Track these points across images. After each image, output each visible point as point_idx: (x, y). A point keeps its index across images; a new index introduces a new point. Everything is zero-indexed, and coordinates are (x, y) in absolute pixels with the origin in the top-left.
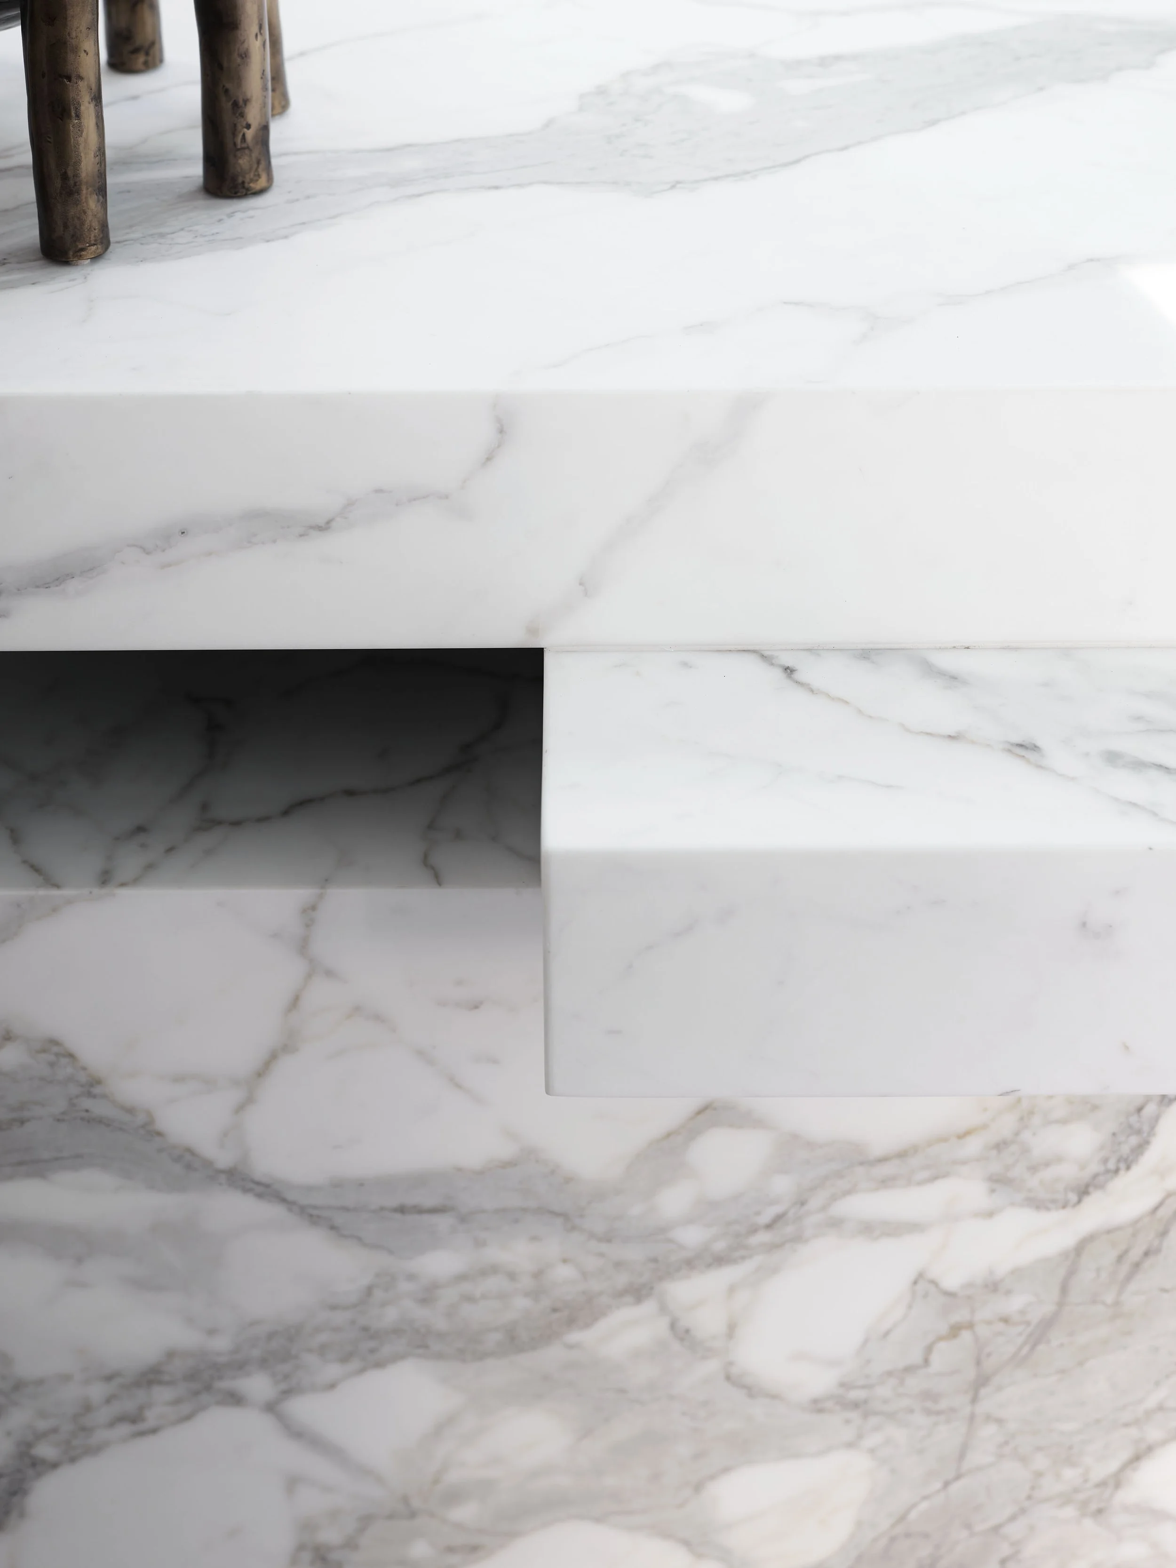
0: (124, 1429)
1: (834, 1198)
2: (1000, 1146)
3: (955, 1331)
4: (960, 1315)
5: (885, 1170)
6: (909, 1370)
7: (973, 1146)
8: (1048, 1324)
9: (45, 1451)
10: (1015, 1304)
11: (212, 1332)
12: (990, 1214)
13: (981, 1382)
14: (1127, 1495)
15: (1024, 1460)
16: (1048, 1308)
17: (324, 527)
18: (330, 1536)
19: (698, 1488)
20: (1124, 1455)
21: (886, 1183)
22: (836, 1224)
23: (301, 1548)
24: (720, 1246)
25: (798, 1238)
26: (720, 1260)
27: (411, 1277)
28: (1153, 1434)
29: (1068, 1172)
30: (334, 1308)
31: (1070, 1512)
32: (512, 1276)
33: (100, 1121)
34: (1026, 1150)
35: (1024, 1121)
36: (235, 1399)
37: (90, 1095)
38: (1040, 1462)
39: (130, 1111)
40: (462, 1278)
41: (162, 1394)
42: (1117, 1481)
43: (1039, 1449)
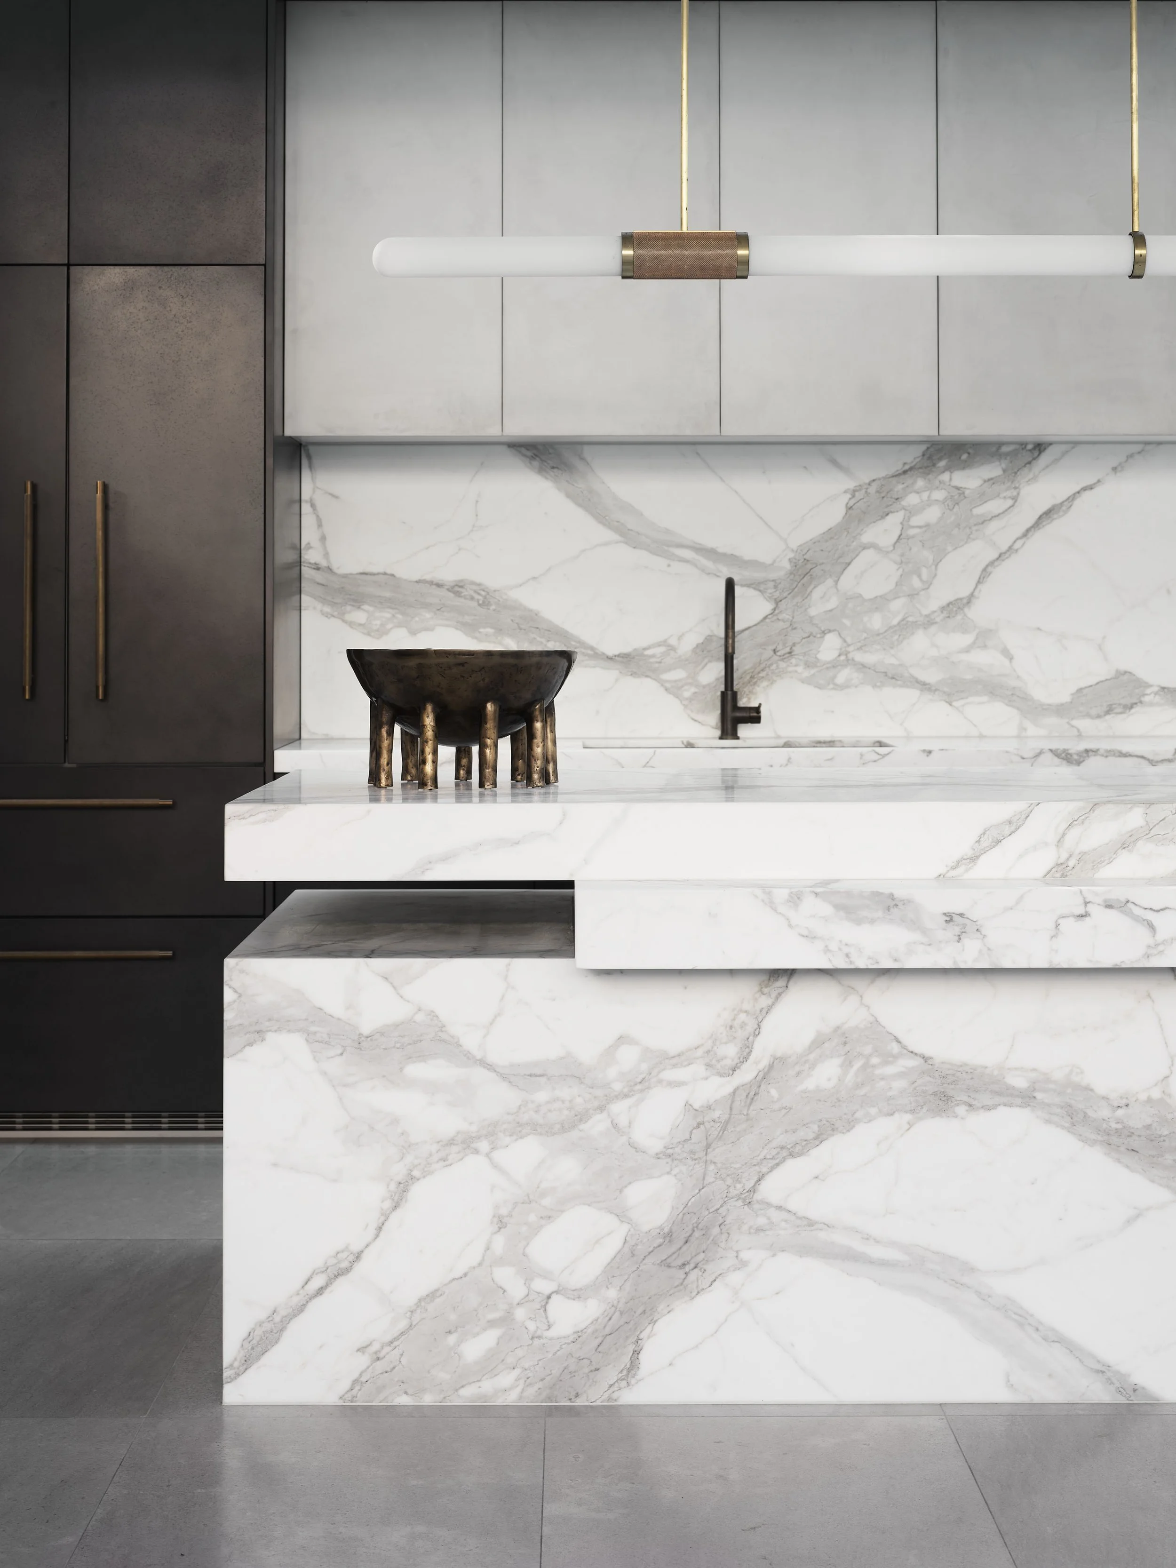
0: (442, 1163)
1: (659, 1072)
2: (708, 1052)
3: (699, 1125)
4: (699, 1119)
5: (674, 1061)
6: (685, 1141)
7: (700, 1052)
8: (727, 1122)
9: (416, 1173)
10: (716, 1114)
11: (471, 1123)
12: (707, 1079)
13: (708, 1146)
14: (757, 1196)
15: (723, 1180)
16: (727, 1116)
17: (517, 843)
18: (504, 1211)
19: (621, 1191)
20: (756, 1178)
21: (675, 1066)
22: (660, 1082)
23: (494, 1216)
24: (626, 1090)
25: (649, 1088)
26: (626, 1096)
27: (533, 1102)
28: (764, 1170)
29: (728, 1062)
30: (508, 1114)
31: (740, 1203)
32: (563, 1102)
33: (444, 1041)
34: (716, 1054)
35: (714, 1043)
36: (477, 1152)
37: (442, 1031)
38: (729, 1181)
39: (453, 1037)
40: (548, 1102)
41: (454, 1149)
42: (753, 1190)
43: (728, 1175)
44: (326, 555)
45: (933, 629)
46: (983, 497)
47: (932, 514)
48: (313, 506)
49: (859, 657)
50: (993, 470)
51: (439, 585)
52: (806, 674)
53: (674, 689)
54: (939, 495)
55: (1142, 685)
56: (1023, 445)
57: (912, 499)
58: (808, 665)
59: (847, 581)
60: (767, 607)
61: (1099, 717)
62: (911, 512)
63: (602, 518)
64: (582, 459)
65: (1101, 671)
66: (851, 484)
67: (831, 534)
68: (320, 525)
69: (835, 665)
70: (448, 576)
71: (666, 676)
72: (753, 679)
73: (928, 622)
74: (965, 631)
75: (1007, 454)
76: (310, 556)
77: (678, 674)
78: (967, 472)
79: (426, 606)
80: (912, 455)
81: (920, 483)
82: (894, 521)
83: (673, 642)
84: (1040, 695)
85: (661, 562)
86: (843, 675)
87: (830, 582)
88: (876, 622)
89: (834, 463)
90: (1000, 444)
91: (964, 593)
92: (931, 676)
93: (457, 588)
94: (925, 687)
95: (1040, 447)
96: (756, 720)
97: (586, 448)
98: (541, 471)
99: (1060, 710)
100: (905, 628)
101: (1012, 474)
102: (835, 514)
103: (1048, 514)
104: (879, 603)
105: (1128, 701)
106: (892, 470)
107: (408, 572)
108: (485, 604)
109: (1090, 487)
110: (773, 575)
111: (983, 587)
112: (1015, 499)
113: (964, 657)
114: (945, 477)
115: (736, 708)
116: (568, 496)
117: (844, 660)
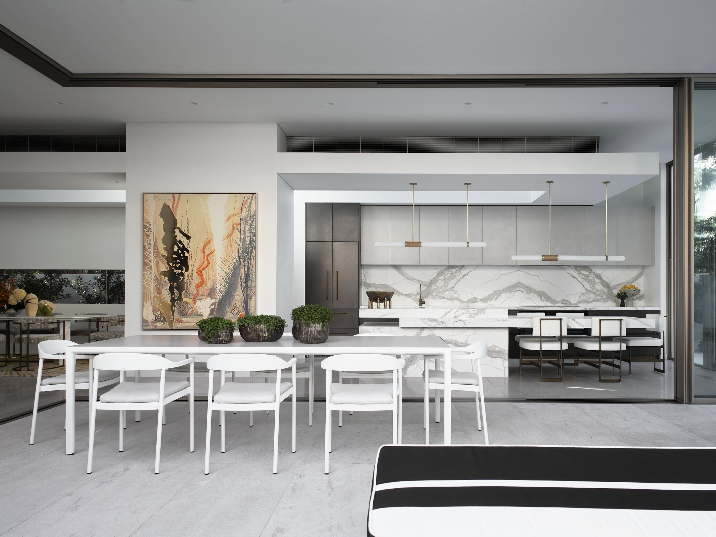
44: (366, 280)
45: (448, 291)
46: (456, 273)
47: (449, 275)
48: (364, 274)
49: (438, 295)
50: (457, 269)
51: (381, 285)
52: (431, 297)
53: (413, 299)
54: (449, 273)
55: (477, 299)
56: (461, 266)
57: (446, 273)
58: (431, 296)
59: (437, 284)
60: (426, 288)
61: (471, 303)
62: (446, 275)
63: (403, 276)
64: (401, 267)
65: (472, 297)
66: (438, 271)
67: (435, 278)
68: (365, 276)
69: (435, 296)
70: (382, 283)
71: (412, 297)
72: (424, 298)
73: (448, 290)
74: (453, 291)
75: (459, 267)
76: (364, 281)
77: (414, 297)
78: (454, 269)
79: (379, 288)
80: (446, 267)
81: (447, 271)
82: (443, 276)
83: (413, 292)
84: (463, 300)
85: (412, 282)
86: (436, 297)
87: (435, 285)
88: (441, 290)
89: (435, 268)
90: (458, 266)
91: (453, 286)
92: (449, 297)
93: (383, 285)
94: (447, 299)
95: (464, 266)
96: (424, 303)
97: (401, 266)
98: (395, 269)
99: (466, 302)
100: (445, 291)
101: (460, 270)
102: (435, 275)
103: (465, 275)
104: (441, 287)
105: (475, 301)
106: (443, 269)
107: (377, 283)
108: (387, 287)
109: (470, 272)
110: (427, 284)
111: (456, 285)
112: (460, 273)
113: (453, 295)
114: (450, 270)
115: (421, 301)
116: (399, 272)
117: (436, 295)
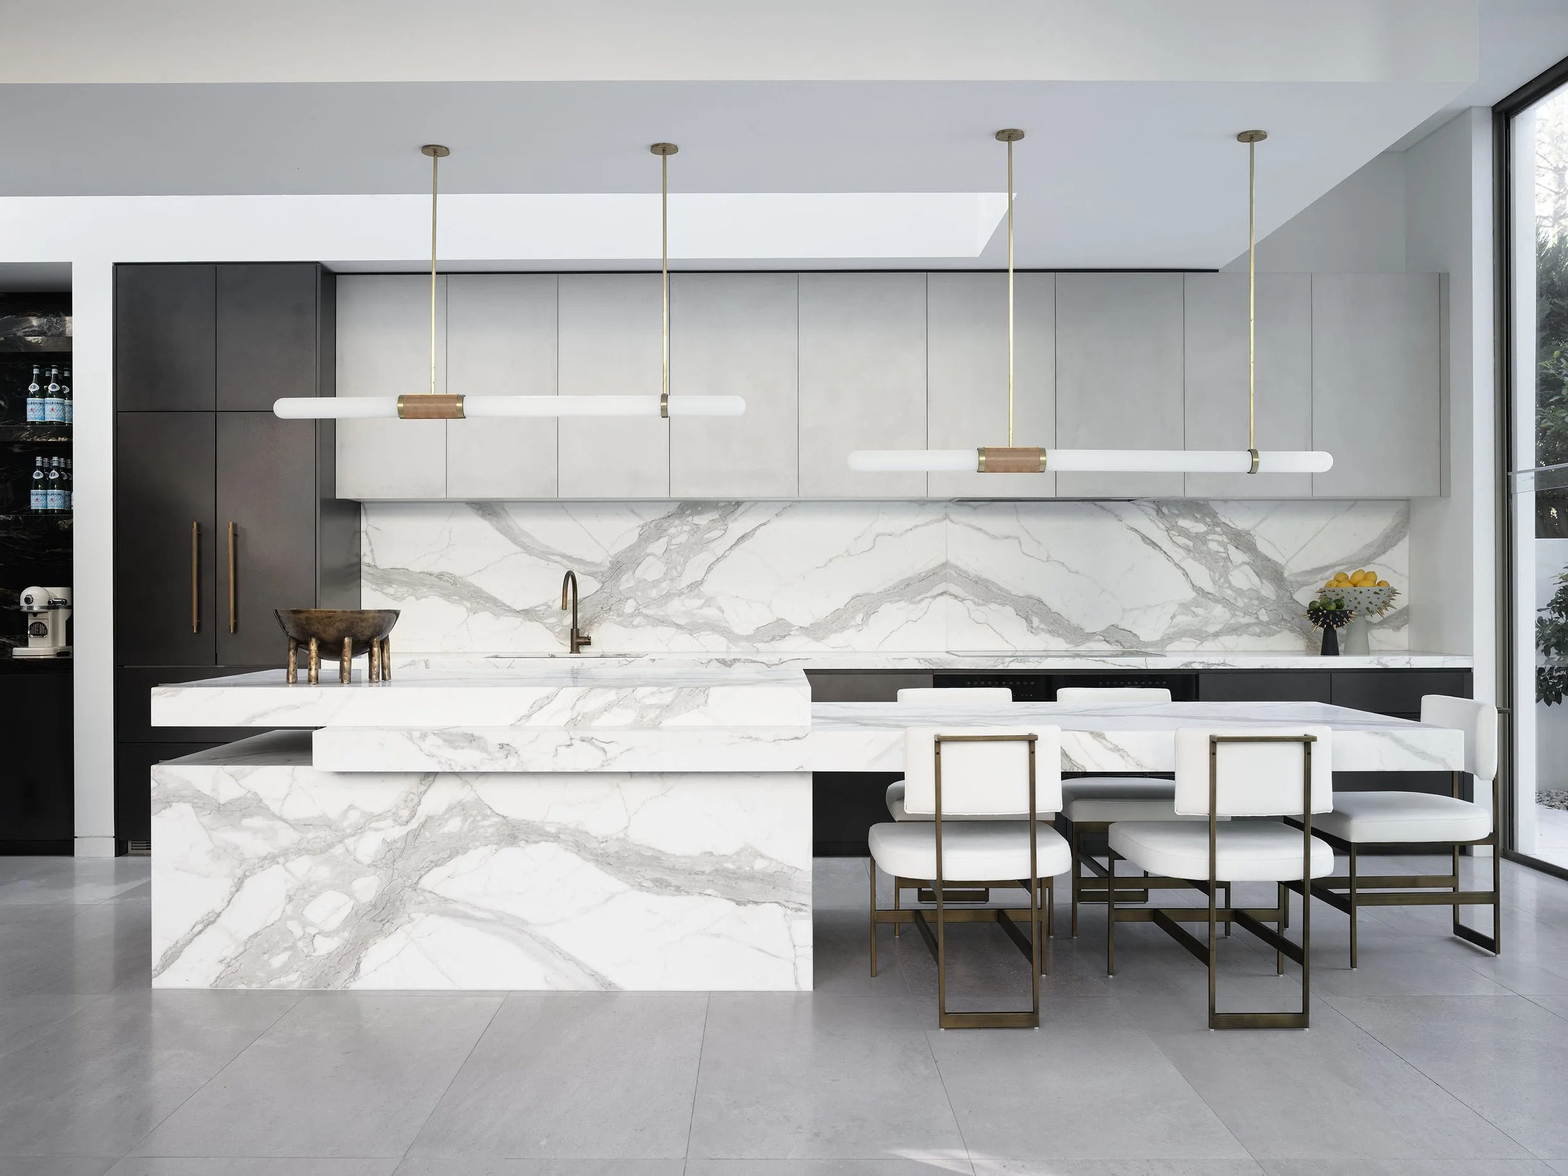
0: (261, 869)
1: (370, 824)
2: (394, 814)
3: (389, 851)
4: (390, 848)
5: (378, 818)
6: (383, 858)
7: (390, 814)
8: (404, 849)
9: (248, 874)
10: (399, 845)
11: (275, 849)
12: (393, 827)
13: (394, 861)
14: (419, 886)
15: (402, 878)
16: (403, 846)
17: (298, 707)
18: (291, 893)
19: (351, 883)
20: (418, 877)
21: (377, 821)
22: (370, 828)
23: (287, 895)
24: (353, 833)
25: (364, 831)
26: (353, 836)
27: (306, 838)
28: (423, 873)
29: (404, 819)
30: (294, 844)
31: (410, 890)
32: (321, 838)
33: (261, 807)
34: (398, 814)
35: (397, 809)
36: (278, 863)
37: (260, 802)
38: (405, 878)
39: (266, 805)
40: (313, 839)
41: (267, 861)
42: (417, 883)
43: (405, 876)
44: (374, 559)
45: (683, 597)
46: (709, 529)
47: (683, 538)
48: (367, 534)
49: (644, 611)
50: (714, 515)
51: (431, 575)
52: (618, 620)
53: (551, 628)
54: (686, 528)
55: (790, 625)
56: (730, 502)
57: (672, 530)
58: (619, 616)
59: (639, 572)
60: (599, 586)
61: (768, 642)
62: (672, 537)
63: (515, 541)
64: (504, 510)
65: (770, 619)
66: (642, 523)
67: (631, 548)
68: (370, 544)
69: (632, 615)
70: (436, 570)
71: (545, 621)
72: (590, 622)
73: (680, 594)
74: (699, 598)
75: (721, 507)
76: (364, 560)
77: (553, 620)
78: (701, 516)
79: (425, 585)
80: (673, 508)
81: (677, 522)
82: (664, 541)
83: (550, 603)
84: (738, 630)
85: (544, 563)
86: (637, 621)
87: (630, 573)
88: (654, 593)
89: (633, 512)
90: (718, 502)
91: (699, 579)
92: (682, 621)
93: (440, 576)
94: (679, 626)
95: (739, 504)
96: (589, 643)
97: (506, 504)
98: (483, 516)
99: (748, 638)
100: (668, 596)
101: (724, 517)
102: (633, 538)
103: (742, 538)
104: (656, 583)
105: (783, 634)
106: (662, 516)
107: (416, 568)
108: (454, 584)
109: (764, 524)
110: (602, 569)
111: (710, 576)
112: (725, 530)
113: (699, 611)
114: (690, 519)
115: (578, 637)
116: (497, 529)
117: (637, 613)
